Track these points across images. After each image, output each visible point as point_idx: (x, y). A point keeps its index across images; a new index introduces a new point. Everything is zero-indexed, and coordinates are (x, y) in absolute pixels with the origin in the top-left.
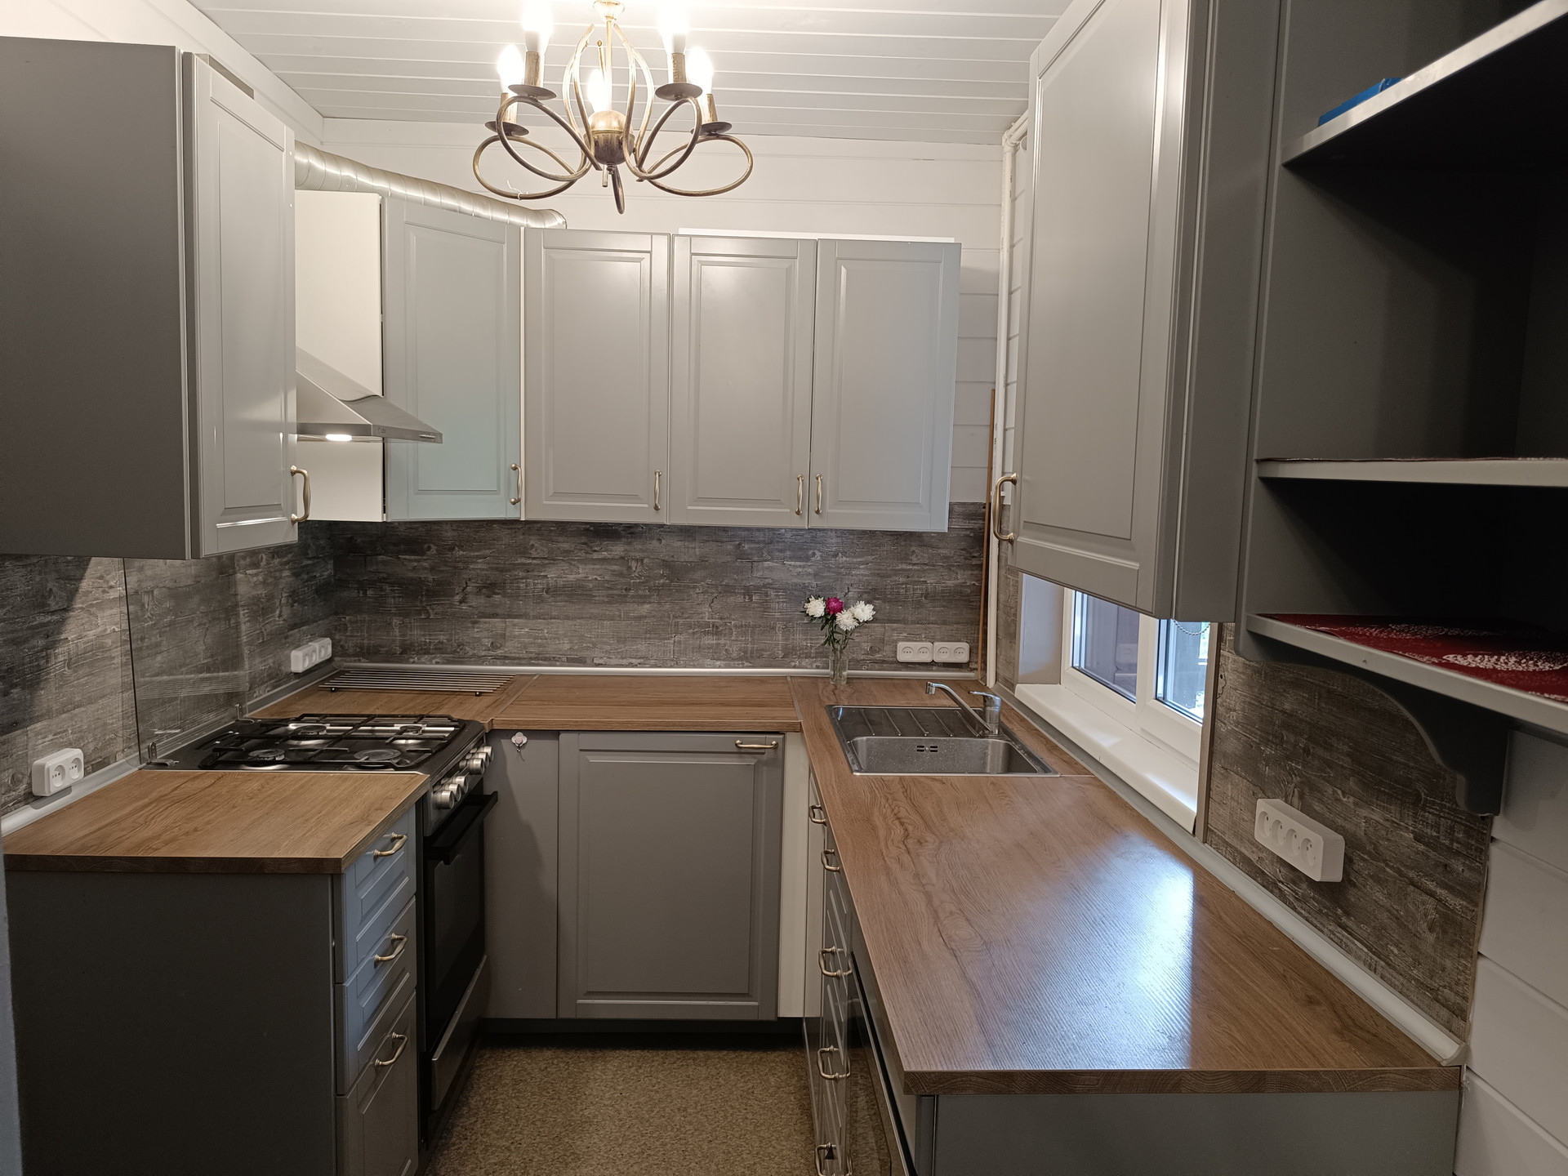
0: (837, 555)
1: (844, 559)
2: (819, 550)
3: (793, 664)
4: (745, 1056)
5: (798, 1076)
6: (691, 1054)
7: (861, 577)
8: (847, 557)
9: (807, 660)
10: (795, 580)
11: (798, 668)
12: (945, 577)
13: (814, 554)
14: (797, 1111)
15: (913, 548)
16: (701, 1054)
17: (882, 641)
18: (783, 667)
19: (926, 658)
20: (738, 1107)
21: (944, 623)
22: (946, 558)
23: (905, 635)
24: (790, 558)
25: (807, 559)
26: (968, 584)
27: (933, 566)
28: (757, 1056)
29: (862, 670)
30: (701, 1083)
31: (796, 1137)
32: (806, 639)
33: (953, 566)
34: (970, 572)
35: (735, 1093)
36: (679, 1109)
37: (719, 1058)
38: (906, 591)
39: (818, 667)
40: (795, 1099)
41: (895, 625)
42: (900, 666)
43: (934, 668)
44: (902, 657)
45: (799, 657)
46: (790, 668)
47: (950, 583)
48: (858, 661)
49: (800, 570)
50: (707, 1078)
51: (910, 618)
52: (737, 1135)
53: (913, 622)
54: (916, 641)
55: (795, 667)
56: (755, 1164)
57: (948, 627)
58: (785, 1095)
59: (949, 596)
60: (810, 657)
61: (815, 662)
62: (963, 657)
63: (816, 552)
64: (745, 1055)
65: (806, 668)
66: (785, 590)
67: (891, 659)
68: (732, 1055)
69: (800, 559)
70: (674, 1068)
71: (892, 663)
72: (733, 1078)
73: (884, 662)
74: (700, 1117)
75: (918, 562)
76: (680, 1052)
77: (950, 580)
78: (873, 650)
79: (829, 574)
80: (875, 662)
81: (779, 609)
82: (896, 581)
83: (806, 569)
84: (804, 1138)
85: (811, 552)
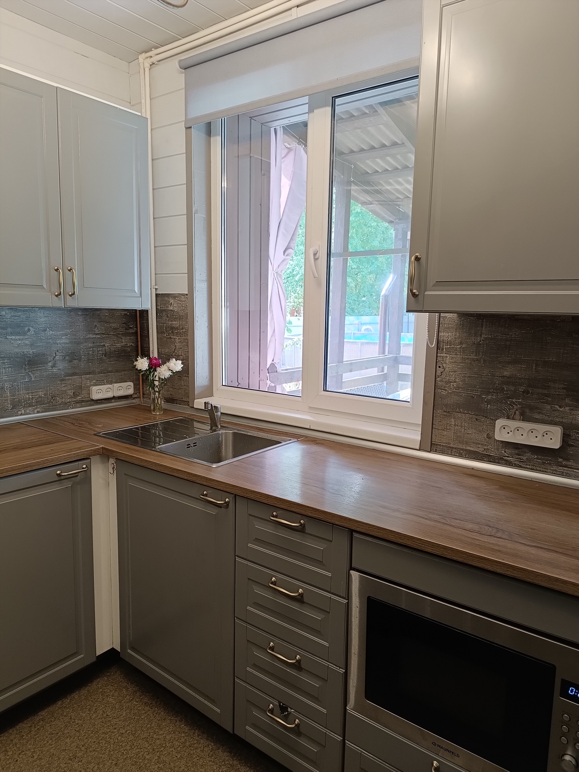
0: (45, 330)
1: (51, 332)
2: (32, 327)
3: (20, 413)
4: (76, 697)
5: (124, 688)
6: (37, 718)
7: (64, 345)
8: (53, 331)
9: (30, 408)
10: (16, 350)
11: (24, 415)
12: (115, 342)
13: (29, 330)
14: (147, 708)
15: (95, 324)
16: (44, 713)
17: (81, 387)
18: (13, 416)
19: (110, 395)
20: (108, 730)
21: (117, 371)
22: (115, 329)
23: (94, 381)
24: (11, 333)
25: (25, 334)
26: (128, 345)
27: (108, 334)
28: (84, 692)
29: (69, 409)
30: (66, 732)
31: (164, 724)
32: (28, 393)
33: (119, 334)
34: (129, 338)
35: (96, 723)
36: (71, 759)
37: (59, 708)
38: (93, 353)
39: (38, 412)
40: (137, 702)
41: (88, 376)
42: (93, 403)
43: (113, 401)
44: (96, 396)
45: (24, 407)
46: (18, 416)
47: (119, 345)
48: (66, 403)
49: (19, 342)
50: (66, 725)
51: (97, 370)
52: (128, 748)
53: (100, 373)
54: (101, 385)
55: (21, 415)
56: (159, 757)
57: (119, 374)
58: (129, 704)
59: (119, 354)
60: (32, 406)
61: (36, 408)
62: (131, 391)
63: (31, 328)
64: (75, 695)
65: (30, 414)
66: (9, 358)
67: (87, 399)
68: (67, 701)
69: (18, 334)
70: (35, 735)
71: (88, 401)
72: (84, 715)
73: (83, 401)
74: (91, 754)
75: (99, 332)
76: (25, 722)
77: (118, 343)
78: (75, 395)
79: (41, 344)
80: (77, 402)
81: (5, 373)
82: (86, 346)
83: (24, 341)
84: (169, 721)
85: (26, 329)
